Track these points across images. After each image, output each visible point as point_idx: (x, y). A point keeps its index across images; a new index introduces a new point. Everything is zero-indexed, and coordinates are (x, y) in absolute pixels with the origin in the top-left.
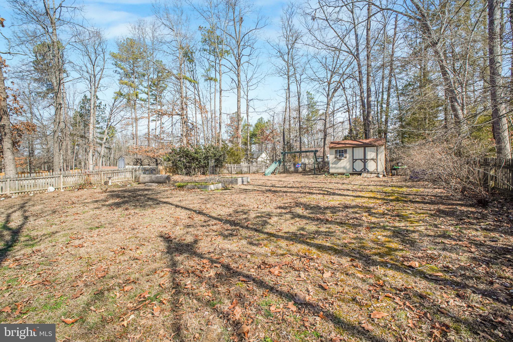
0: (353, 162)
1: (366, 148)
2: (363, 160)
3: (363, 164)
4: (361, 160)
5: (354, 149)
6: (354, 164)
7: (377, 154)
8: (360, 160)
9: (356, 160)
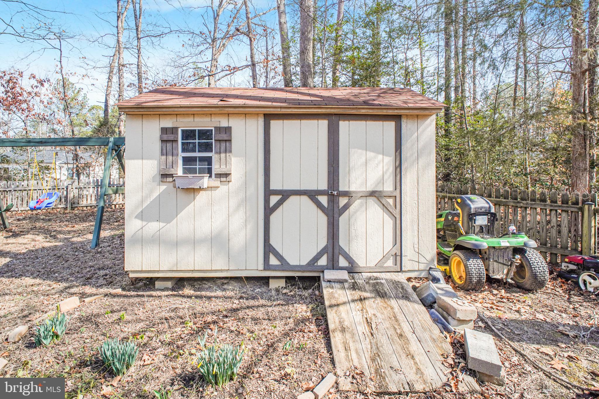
0: (269, 211)
1: (344, 125)
2: (324, 200)
3: (323, 219)
4: (312, 195)
5: (274, 124)
6: (274, 218)
7: (399, 168)
8: (305, 199)
9: (285, 195)
